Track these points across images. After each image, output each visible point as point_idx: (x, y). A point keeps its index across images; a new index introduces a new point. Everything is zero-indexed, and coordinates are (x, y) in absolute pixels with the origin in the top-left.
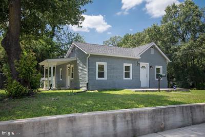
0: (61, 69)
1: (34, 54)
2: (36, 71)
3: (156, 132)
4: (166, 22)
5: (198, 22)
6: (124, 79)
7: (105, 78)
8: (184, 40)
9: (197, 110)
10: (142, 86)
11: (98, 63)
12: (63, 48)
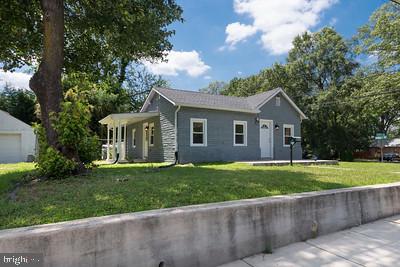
0: (134, 131)
1: (92, 107)
2: (90, 130)
3: (304, 241)
4: (295, 59)
5: (343, 59)
6: (235, 145)
7: (205, 144)
8: (321, 86)
9: (370, 198)
10: (262, 156)
11: (193, 120)
12: (138, 99)
